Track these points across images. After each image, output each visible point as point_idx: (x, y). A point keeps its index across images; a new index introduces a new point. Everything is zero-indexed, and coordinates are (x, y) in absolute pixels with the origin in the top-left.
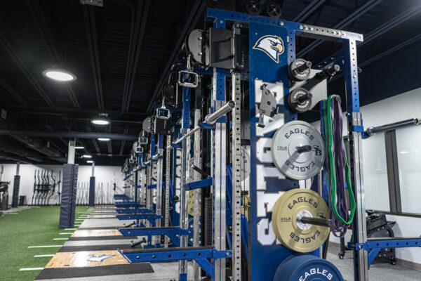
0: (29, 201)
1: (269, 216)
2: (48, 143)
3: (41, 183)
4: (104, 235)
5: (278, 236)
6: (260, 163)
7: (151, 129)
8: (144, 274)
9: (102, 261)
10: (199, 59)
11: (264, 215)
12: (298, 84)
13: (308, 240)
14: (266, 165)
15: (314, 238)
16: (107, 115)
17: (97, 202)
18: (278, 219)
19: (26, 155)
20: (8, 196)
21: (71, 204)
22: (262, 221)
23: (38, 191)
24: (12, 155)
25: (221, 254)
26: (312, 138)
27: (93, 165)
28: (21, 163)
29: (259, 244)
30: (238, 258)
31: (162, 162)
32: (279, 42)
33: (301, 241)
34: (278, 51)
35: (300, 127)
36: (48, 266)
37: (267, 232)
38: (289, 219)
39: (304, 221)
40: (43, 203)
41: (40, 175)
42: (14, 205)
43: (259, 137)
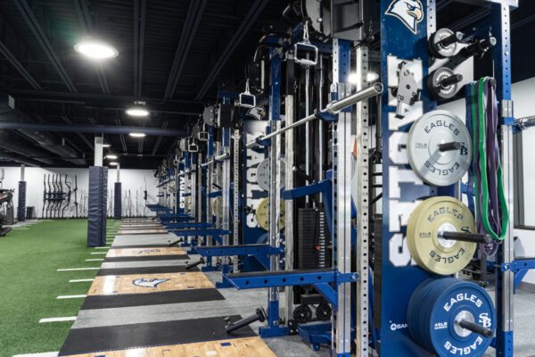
0: (39, 213)
1: (403, 230)
2: (63, 141)
3: (52, 191)
4: (146, 254)
5: (415, 255)
6: (393, 164)
7: (214, 121)
8: (213, 302)
9: (155, 286)
10: (317, 27)
11: (398, 229)
12: (439, 62)
13: (450, 260)
14: (400, 166)
15: (457, 257)
16: (144, 103)
17: (124, 214)
18: (417, 235)
19: (33, 155)
20: (12, 207)
21: (102, 217)
22: (396, 236)
23: (50, 200)
24: (15, 155)
25: (346, 277)
26: (457, 132)
27: (118, 167)
28: (27, 166)
29: (391, 265)
30: (365, 282)
31: (229, 163)
32: (417, 5)
33: (442, 260)
34: (416, 18)
35: (442, 119)
36: (91, 293)
37: (401, 250)
38: (430, 234)
39: (447, 236)
40: (57, 216)
41: (51, 181)
42: (21, 218)
43: (392, 132)
